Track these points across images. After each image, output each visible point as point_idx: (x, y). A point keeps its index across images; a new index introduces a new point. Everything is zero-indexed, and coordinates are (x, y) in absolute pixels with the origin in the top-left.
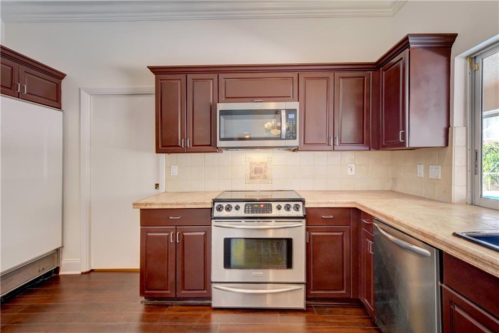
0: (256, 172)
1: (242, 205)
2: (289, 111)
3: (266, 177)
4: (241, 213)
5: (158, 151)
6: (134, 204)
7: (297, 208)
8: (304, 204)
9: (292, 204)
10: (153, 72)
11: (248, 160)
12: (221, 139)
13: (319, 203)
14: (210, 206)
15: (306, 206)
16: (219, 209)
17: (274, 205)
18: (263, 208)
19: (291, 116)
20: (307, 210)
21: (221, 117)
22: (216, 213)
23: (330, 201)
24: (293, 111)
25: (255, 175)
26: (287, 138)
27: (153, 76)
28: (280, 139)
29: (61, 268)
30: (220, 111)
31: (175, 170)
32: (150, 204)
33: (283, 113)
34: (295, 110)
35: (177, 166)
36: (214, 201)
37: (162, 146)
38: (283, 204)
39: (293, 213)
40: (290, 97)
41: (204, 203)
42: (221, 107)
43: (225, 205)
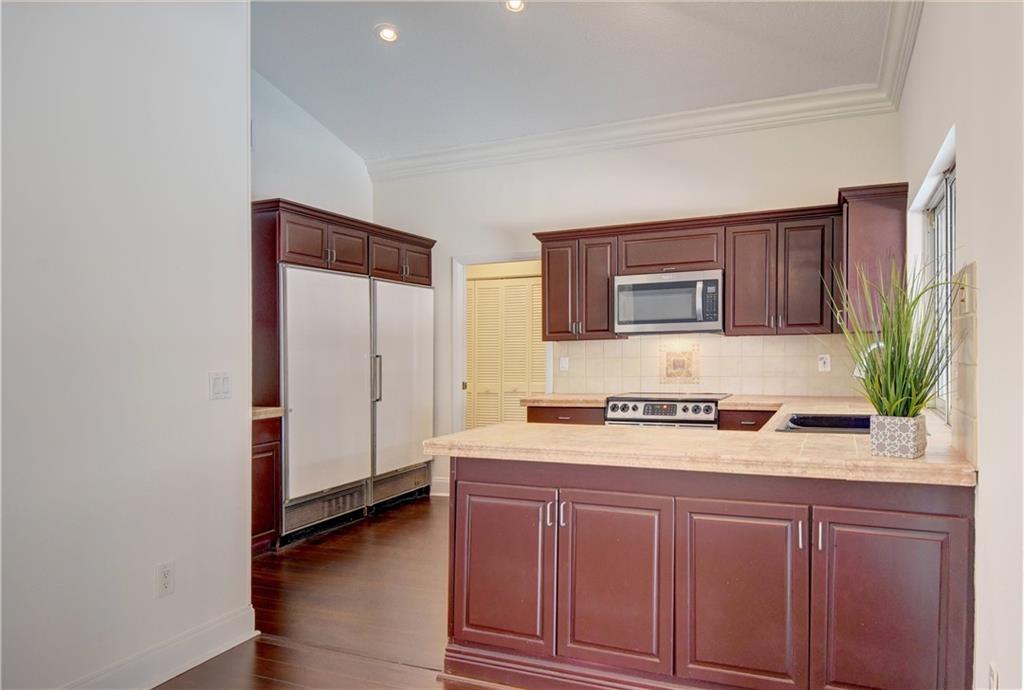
0: (675, 367)
1: (641, 406)
2: (707, 283)
3: (689, 375)
4: (639, 414)
5: (545, 338)
6: (522, 401)
7: (708, 410)
8: (716, 406)
9: (702, 406)
10: (539, 239)
11: (663, 349)
12: (620, 323)
13: (736, 405)
14: (603, 405)
15: (719, 408)
16: (614, 408)
17: (680, 406)
18: (666, 410)
19: (711, 289)
20: (719, 412)
21: (620, 294)
22: (610, 414)
23: (751, 402)
24: (714, 282)
25: (674, 371)
26: (705, 319)
27: (539, 243)
28: (695, 320)
29: (432, 488)
30: (619, 286)
31: (565, 363)
32: (538, 401)
33: (700, 286)
34: (717, 281)
35: (567, 359)
36: (608, 401)
37: (550, 333)
38: (690, 406)
39: (702, 416)
40: (712, 261)
41: (597, 402)
42: (619, 281)
43: (620, 404)
